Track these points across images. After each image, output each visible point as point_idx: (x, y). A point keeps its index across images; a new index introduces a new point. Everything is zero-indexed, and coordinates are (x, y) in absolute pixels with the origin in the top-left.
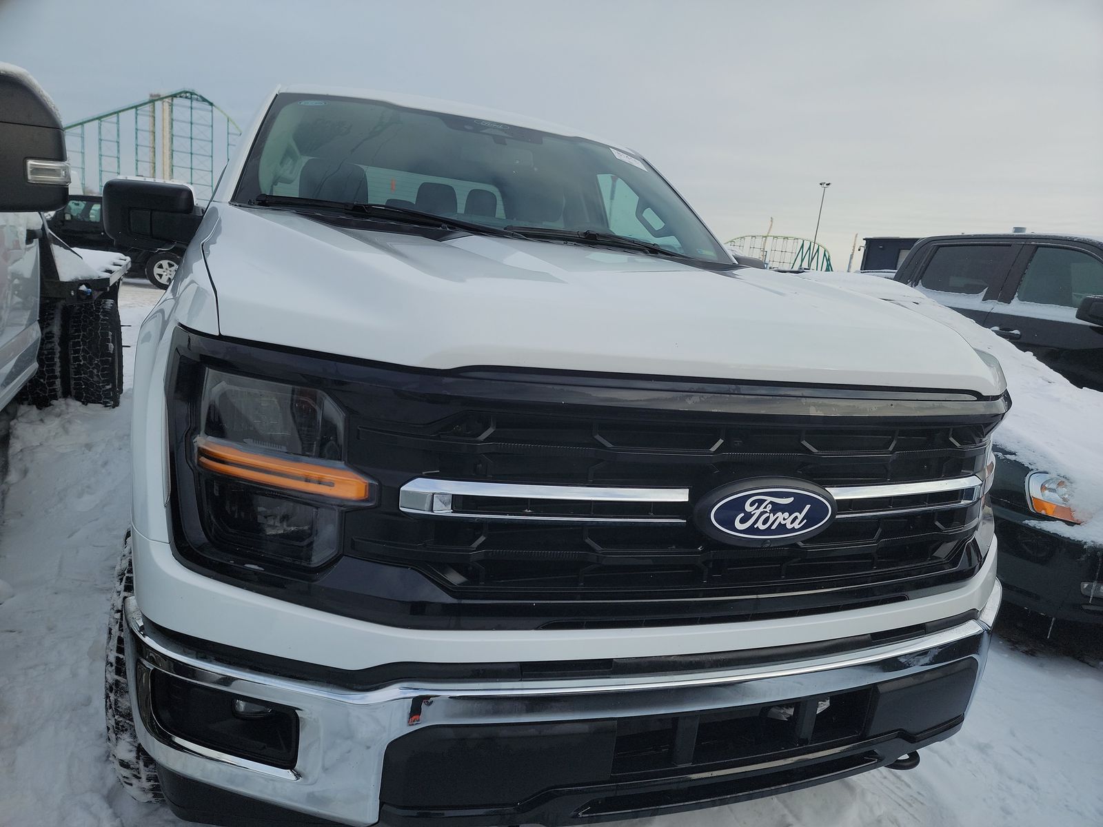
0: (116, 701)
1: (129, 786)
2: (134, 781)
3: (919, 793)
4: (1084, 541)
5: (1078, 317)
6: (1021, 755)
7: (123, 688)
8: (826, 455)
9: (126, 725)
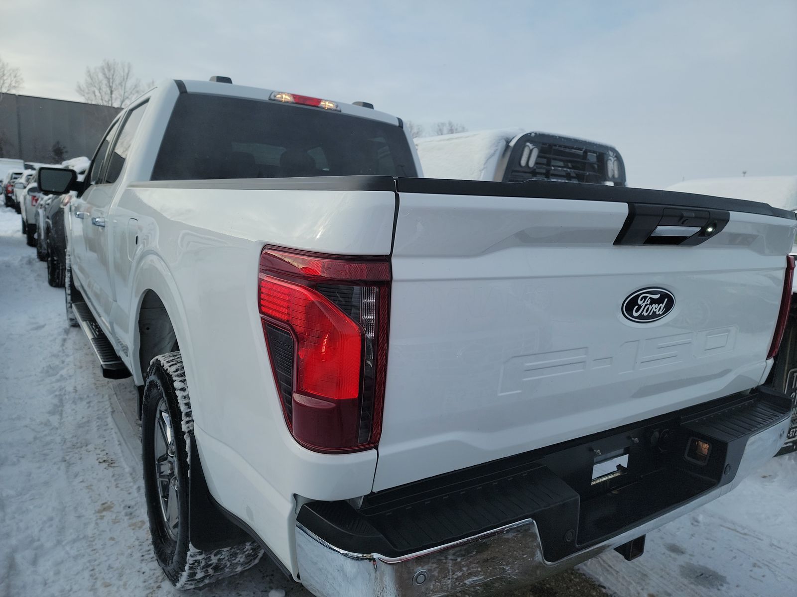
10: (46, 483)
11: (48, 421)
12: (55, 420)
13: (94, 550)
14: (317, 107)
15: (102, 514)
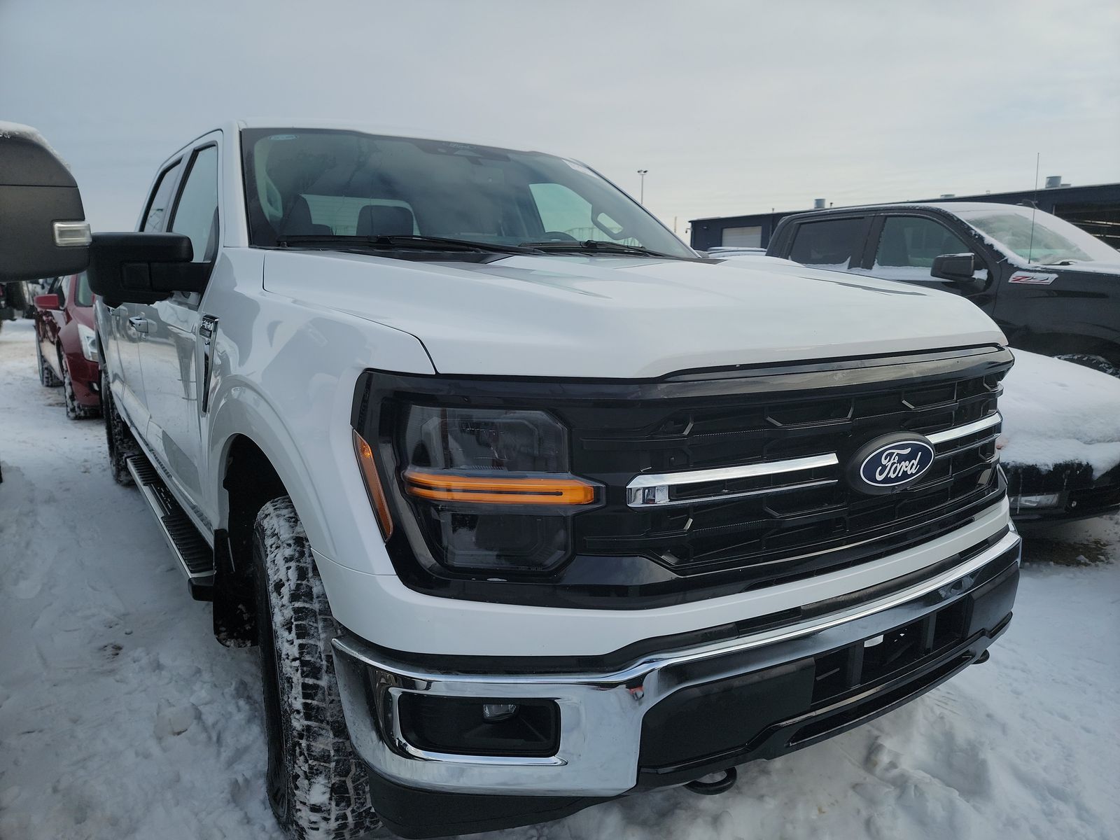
0: (309, 747)
1: (315, 832)
2: (323, 825)
3: (949, 693)
4: (1007, 462)
5: (933, 275)
6: (1004, 647)
7: (315, 732)
8: (920, 409)
9: (321, 768)
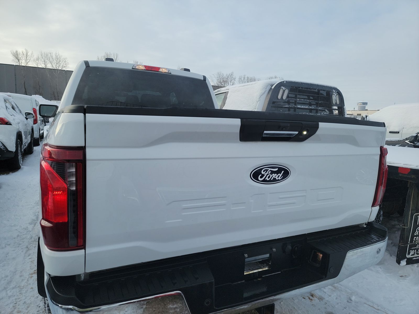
10: (14, 259)
11: (27, 227)
12: (30, 227)
13: (21, 293)
14: (158, 72)
15: (32, 276)
